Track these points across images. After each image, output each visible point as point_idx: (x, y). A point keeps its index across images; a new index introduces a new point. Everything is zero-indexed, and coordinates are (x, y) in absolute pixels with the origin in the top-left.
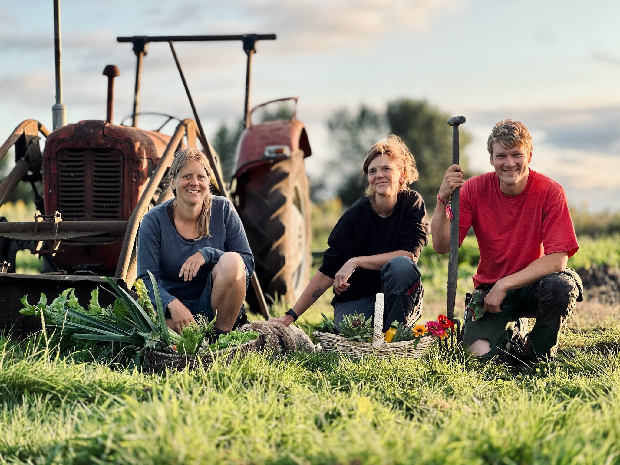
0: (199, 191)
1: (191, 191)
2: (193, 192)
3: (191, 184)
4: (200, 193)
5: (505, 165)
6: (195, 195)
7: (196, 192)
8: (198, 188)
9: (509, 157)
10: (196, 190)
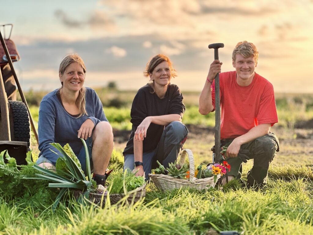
0: (79, 83)
1: (74, 83)
2: (75, 83)
3: (73, 78)
4: (80, 84)
5: (243, 68)
6: (77, 85)
7: (77, 83)
8: (78, 81)
9: (245, 63)
10: (77, 82)
